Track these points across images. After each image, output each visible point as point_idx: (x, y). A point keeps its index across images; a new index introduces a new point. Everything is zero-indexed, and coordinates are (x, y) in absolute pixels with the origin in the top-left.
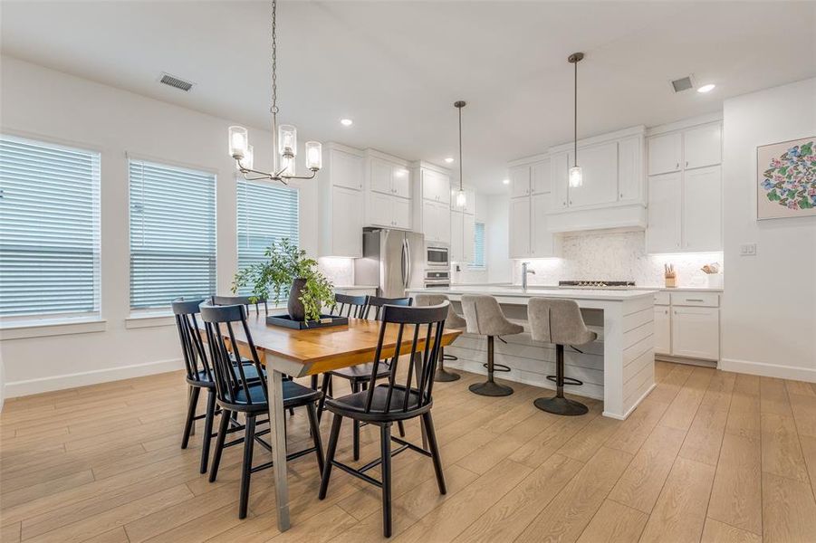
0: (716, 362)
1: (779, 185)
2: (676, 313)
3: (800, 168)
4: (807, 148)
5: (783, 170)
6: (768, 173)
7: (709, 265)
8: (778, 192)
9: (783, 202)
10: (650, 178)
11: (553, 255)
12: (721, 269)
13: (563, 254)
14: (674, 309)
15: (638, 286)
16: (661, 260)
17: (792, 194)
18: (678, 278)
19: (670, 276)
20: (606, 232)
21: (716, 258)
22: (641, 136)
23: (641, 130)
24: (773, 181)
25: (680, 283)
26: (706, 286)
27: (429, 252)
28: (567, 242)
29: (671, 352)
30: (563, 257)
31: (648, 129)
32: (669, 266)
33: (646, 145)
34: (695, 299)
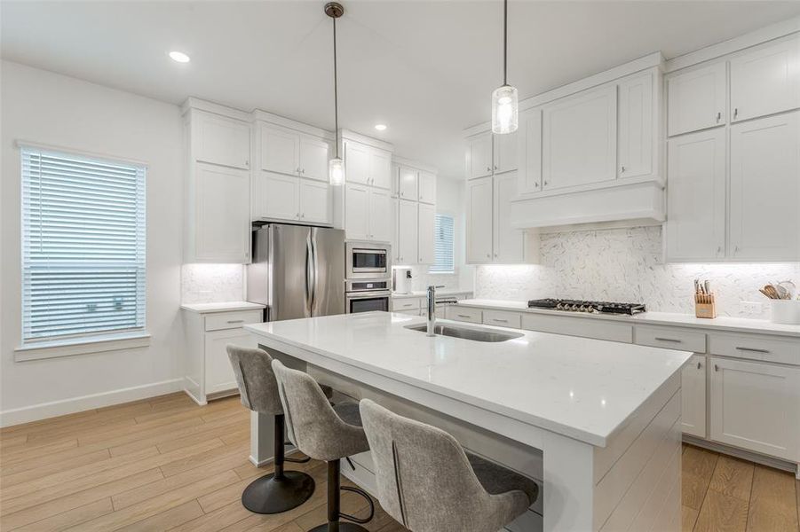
0: (795, 465)
2: (716, 368)
7: (774, 284)
10: (671, 141)
11: (524, 259)
13: (540, 259)
14: (714, 361)
16: (691, 272)
20: (603, 226)
22: (656, 71)
23: (656, 60)
26: (769, 326)
27: (355, 255)
28: (545, 240)
29: (708, 432)
30: (540, 263)
31: (667, 60)
32: (702, 282)
33: (665, 87)
34: (752, 347)
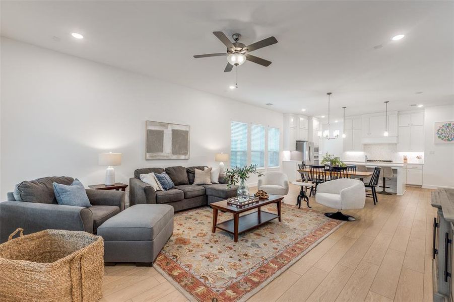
0: (421, 186)
1: (441, 134)
2: (408, 171)
3: (448, 130)
4: (450, 124)
5: (443, 130)
6: (438, 131)
7: (419, 156)
8: (441, 136)
9: (442, 139)
10: (399, 128)
12: (423, 157)
15: (393, 162)
16: (402, 154)
17: (445, 137)
18: (408, 160)
19: (405, 159)
21: (422, 154)
22: (396, 114)
24: (440, 133)
25: (409, 162)
26: (417, 163)
28: (366, 147)
30: (364, 151)
31: (399, 111)
32: (405, 156)
33: (398, 116)
34: (415, 167)
